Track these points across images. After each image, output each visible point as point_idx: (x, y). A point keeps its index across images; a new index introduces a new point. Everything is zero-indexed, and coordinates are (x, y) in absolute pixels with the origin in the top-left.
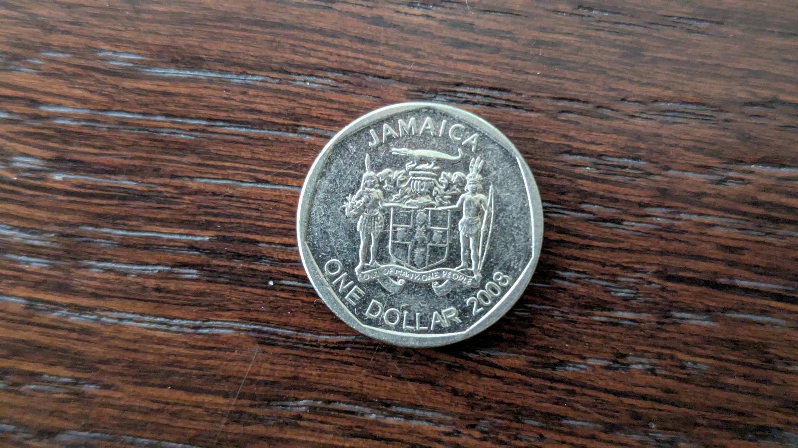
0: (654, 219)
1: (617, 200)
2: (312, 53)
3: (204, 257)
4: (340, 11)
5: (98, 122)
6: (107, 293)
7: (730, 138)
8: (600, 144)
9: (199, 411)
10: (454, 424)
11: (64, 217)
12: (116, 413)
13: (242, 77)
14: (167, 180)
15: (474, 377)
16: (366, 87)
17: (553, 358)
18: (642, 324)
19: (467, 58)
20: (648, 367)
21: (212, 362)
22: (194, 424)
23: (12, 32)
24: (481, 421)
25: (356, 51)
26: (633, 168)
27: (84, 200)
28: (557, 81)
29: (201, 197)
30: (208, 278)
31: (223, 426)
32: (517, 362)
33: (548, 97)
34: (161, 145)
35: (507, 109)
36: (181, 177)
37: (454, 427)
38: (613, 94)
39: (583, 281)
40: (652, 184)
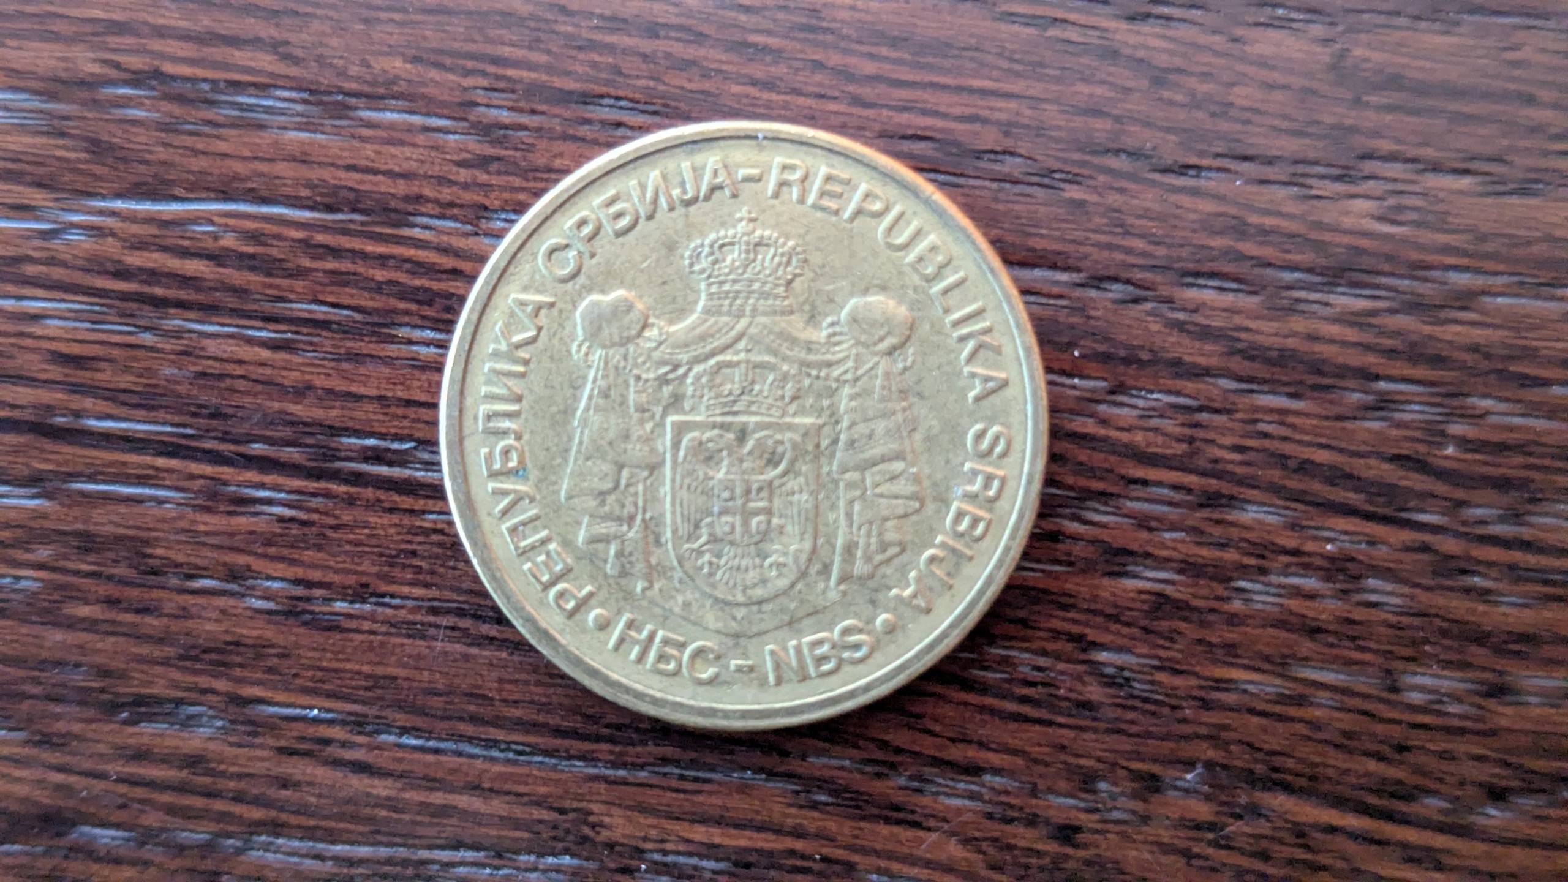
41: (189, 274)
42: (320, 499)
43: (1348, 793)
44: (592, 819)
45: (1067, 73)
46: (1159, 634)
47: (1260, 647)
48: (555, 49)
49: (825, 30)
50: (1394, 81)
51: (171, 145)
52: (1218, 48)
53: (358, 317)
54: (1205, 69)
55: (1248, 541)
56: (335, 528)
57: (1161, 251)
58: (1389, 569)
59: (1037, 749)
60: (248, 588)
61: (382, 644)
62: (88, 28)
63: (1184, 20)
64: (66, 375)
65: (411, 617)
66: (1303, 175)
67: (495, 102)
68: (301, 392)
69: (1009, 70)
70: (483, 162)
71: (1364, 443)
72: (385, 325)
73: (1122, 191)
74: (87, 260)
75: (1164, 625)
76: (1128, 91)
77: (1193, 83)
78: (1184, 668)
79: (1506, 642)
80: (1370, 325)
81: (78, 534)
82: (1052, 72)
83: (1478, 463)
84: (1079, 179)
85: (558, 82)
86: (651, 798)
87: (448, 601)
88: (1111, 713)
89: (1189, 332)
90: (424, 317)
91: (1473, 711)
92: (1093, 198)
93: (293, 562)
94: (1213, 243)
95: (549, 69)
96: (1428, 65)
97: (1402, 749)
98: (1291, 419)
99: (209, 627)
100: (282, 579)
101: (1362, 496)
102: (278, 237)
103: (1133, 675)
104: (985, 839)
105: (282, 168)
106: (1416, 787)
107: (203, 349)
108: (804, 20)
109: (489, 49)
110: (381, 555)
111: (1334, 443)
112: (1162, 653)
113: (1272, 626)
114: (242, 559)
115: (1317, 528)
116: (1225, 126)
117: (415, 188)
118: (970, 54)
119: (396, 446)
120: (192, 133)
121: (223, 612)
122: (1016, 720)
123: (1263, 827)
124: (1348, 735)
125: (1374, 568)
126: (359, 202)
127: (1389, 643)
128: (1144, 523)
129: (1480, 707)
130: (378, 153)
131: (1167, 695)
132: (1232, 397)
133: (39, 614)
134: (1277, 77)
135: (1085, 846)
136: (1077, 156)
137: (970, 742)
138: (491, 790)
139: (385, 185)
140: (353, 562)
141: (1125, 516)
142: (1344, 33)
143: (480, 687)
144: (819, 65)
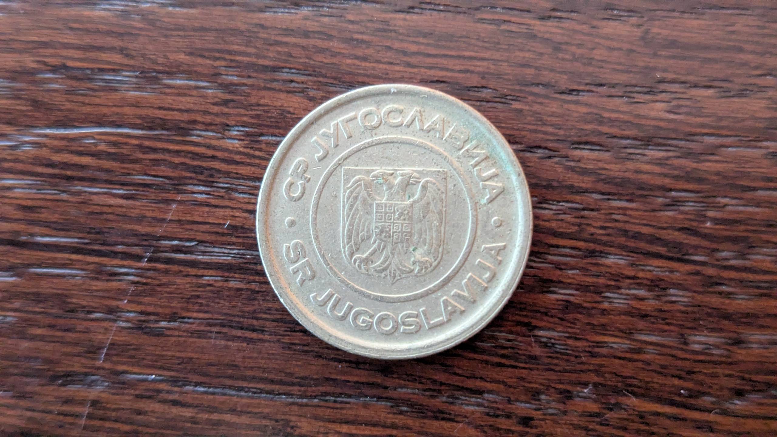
41: (83, 164)
42: (152, 272)
43: (665, 396)
44: (292, 424)
45: (512, 47)
46: (568, 321)
47: (618, 325)
48: (258, 46)
49: (391, 31)
50: (673, 44)
51: (73, 102)
52: (585, 31)
53: (167, 181)
54: (579, 42)
55: (610, 273)
56: (159, 285)
57: (562, 132)
58: (680, 284)
59: (510, 380)
60: (118, 317)
61: (185, 341)
62: (30, 46)
63: (568, 19)
64: (26, 216)
65: (198, 328)
66: (630, 92)
67: (230, 73)
68: (140, 219)
69: (483, 47)
70: (225, 103)
71: (666, 223)
72: (180, 185)
73: (541, 104)
74: (33, 159)
75: (571, 315)
76: (542, 54)
77: (573, 49)
78: (581, 337)
79: (740, 318)
80: (667, 165)
81: (33, 294)
82: (504, 47)
83: (723, 231)
84: (519, 99)
85: (261, 62)
86: (320, 412)
87: (216, 319)
88: (546, 361)
89: (576, 172)
90: (199, 180)
91: (725, 353)
92: (527, 108)
93: (140, 303)
94: (586, 127)
95: (257, 56)
96: (689, 35)
97: (690, 373)
98: (628, 212)
99: (100, 337)
100: (135, 312)
101: (665, 249)
102: (126, 144)
103: (556, 342)
104: (486, 426)
105: (127, 110)
106: (699, 392)
107: (91, 200)
108: (381, 27)
109: (227, 47)
110: (182, 298)
111: (651, 223)
112: (570, 330)
113: (624, 315)
114: (114, 303)
115: (643, 265)
116: (590, 69)
117: (193, 117)
118: (464, 40)
119: (188, 244)
120: (82, 95)
121: (106, 329)
122: (499, 366)
123: (624, 414)
124: (664, 367)
125: (673, 284)
126: (165, 125)
127: (682, 321)
128: (558, 266)
129: (729, 350)
130: (174, 100)
131: (573, 350)
132: (600, 203)
133: (17, 334)
134: (615, 44)
135: (536, 427)
136: (517, 87)
137: (477, 378)
138: (241, 412)
139: (177, 116)
140: (169, 302)
141: (550, 263)
142: (647, 21)
143: (234, 361)
144: (389, 48)
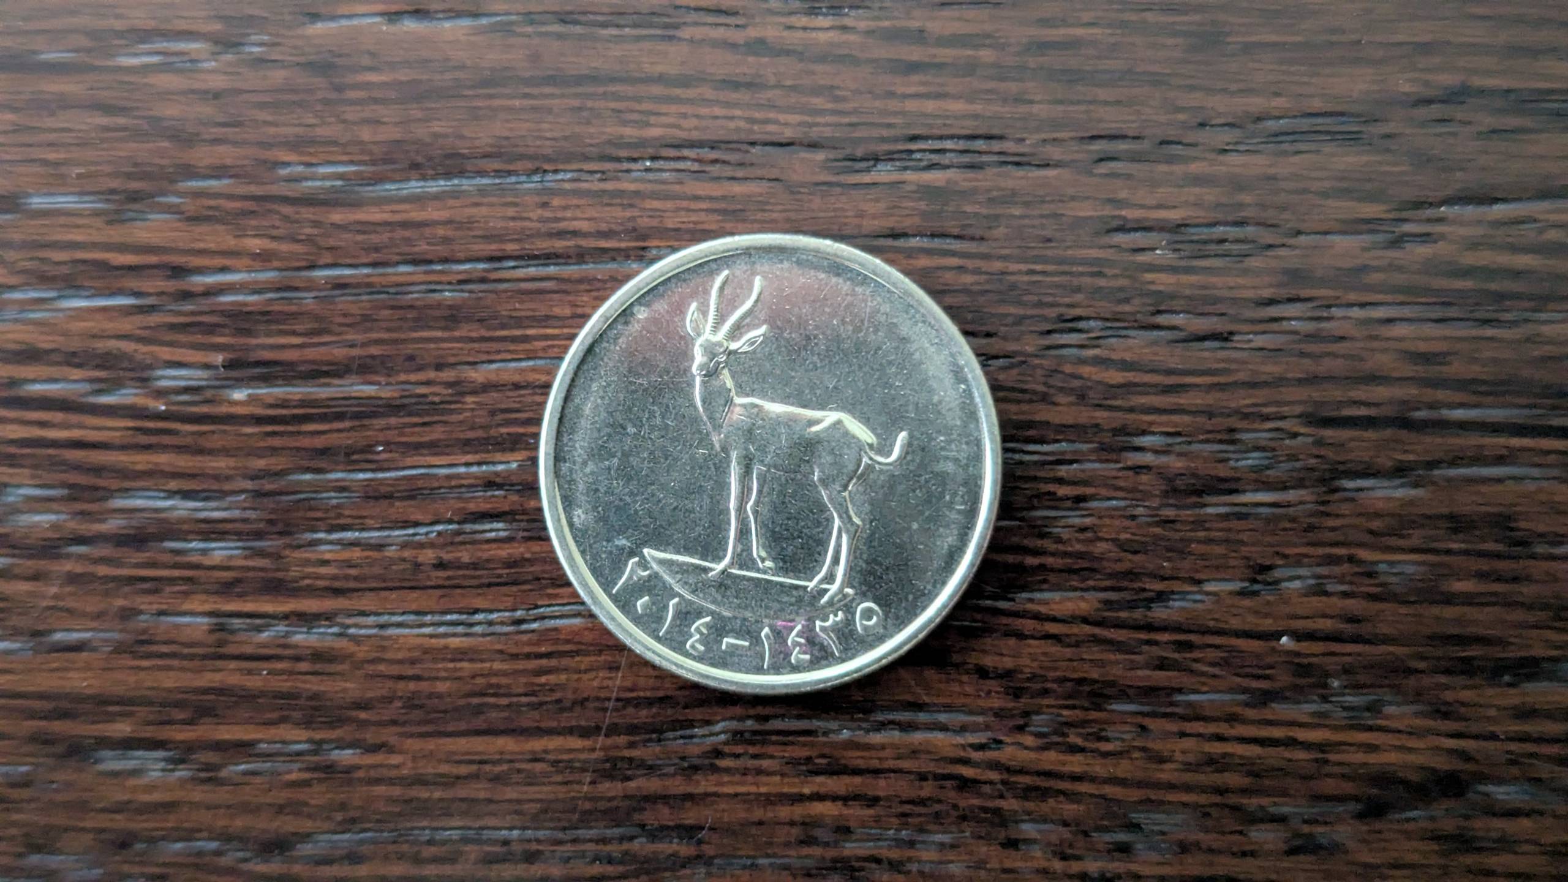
0: (1285, 323)
1: (1216, 300)
2: (653, 119)
3: (514, 498)
4: (691, 41)
5: (296, 289)
6: (352, 585)
7: (1396, 164)
8: (1175, 207)
9: (539, 767)
10: (987, 727)
11: (261, 463)
12: (397, 791)
13: (537, 178)
14: (432, 374)
15: (1012, 642)
16: (752, 164)
17: (1144, 590)
18: (1291, 509)
19: (922, 89)
20: (1312, 582)
21: (552, 679)
22: (533, 792)
23: (122, 154)
24: (1034, 717)
25: (727, 105)
26: (1238, 241)
27: (290, 428)
28: (1083, 108)
29: (495, 395)
30: (526, 534)
31: (585, 788)
32: (1083, 605)
33: (1072, 139)
34: (411, 315)
35: (1004, 169)
36: (453, 365)
37: (989, 734)
38: (1181, 117)
39: (1177, 448)
40: (1274, 263)
